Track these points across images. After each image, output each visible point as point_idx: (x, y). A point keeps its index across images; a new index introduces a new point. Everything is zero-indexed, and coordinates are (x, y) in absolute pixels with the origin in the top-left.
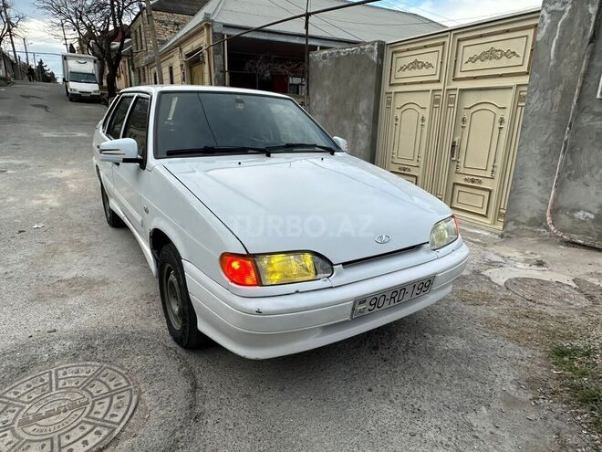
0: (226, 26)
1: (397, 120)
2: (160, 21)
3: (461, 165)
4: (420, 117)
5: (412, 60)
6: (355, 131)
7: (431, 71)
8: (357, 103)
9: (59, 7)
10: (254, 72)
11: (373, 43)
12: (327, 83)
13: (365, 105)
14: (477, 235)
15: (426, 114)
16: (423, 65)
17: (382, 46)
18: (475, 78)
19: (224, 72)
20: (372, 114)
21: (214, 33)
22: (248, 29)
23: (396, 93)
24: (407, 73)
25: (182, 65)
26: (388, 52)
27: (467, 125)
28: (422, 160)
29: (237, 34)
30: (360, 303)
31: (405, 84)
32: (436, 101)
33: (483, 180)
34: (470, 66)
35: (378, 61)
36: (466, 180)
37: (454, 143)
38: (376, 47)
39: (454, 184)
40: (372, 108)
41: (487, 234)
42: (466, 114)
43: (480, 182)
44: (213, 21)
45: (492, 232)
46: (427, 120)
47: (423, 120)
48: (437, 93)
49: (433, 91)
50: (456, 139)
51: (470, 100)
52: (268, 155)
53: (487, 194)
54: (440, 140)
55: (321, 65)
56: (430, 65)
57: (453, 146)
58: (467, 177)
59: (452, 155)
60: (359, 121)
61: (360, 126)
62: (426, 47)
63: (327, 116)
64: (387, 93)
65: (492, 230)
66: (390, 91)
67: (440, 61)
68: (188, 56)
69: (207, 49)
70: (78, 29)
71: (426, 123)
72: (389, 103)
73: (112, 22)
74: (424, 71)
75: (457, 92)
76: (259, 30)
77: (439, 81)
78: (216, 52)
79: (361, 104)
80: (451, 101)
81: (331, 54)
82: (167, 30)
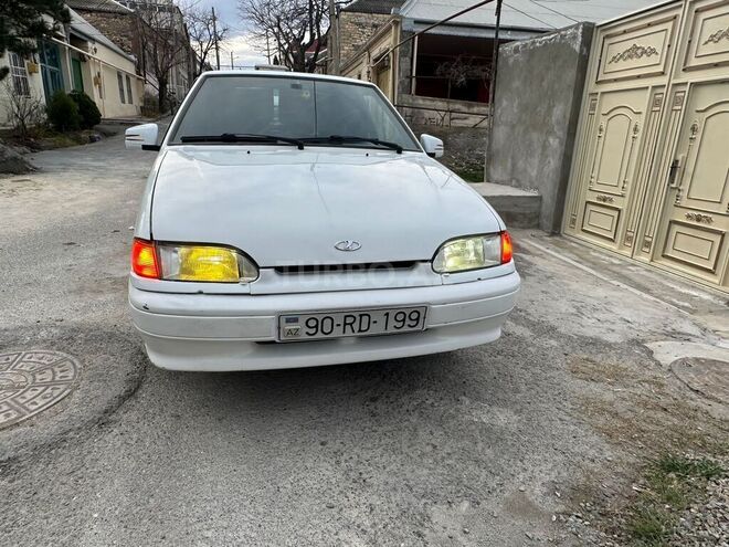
0: (417, 22)
1: (601, 130)
2: (357, 24)
3: (684, 194)
4: (633, 126)
5: (629, 45)
6: (545, 147)
7: (654, 59)
8: (550, 109)
9: (262, 16)
10: (447, 76)
11: (576, 27)
12: (516, 84)
13: (560, 111)
14: (690, 298)
15: (641, 121)
16: (644, 52)
17: (589, 30)
18: (716, 65)
19: (411, 78)
20: (567, 123)
21: (402, 32)
22: (432, 24)
23: (603, 93)
24: (622, 65)
25: (369, 72)
26: (598, 37)
27: (698, 136)
28: (629, 187)
29: (421, 30)
30: (288, 321)
31: (616, 80)
32: (656, 102)
33: (714, 218)
34: (711, 48)
35: (581, 51)
36: (689, 216)
37: (676, 162)
38: (580, 30)
39: (673, 222)
40: (568, 116)
41: (705, 297)
42: (698, 120)
43: (709, 221)
44: (402, 17)
45: (716, 296)
46: (641, 128)
47: (636, 130)
48: (659, 91)
49: (654, 87)
50: (680, 157)
51: (707, 98)
52: (301, 148)
53: (717, 239)
54: (657, 157)
55: (511, 61)
56: (653, 51)
57: (674, 167)
58: (690, 212)
59: (672, 180)
60: (550, 132)
61: (551, 140)
62: (649, 25)
63: (513, 127)
64: (592, 94)
65: (719, 293)
66: (596, 91)
67: (667, 44)
68: (376, 60)
69: (393, 51)
70: (279, 39)
71: (639, 135)
72: (593, 107)
73: (308, 28)
74: (644, 60)
75: (687, 89)
76: (443, 24)
77: (663, 73)
78: (403, 54)
79: (555, 109)
80: (677, 101)
81: (525, 46)
82: (364, 33)
